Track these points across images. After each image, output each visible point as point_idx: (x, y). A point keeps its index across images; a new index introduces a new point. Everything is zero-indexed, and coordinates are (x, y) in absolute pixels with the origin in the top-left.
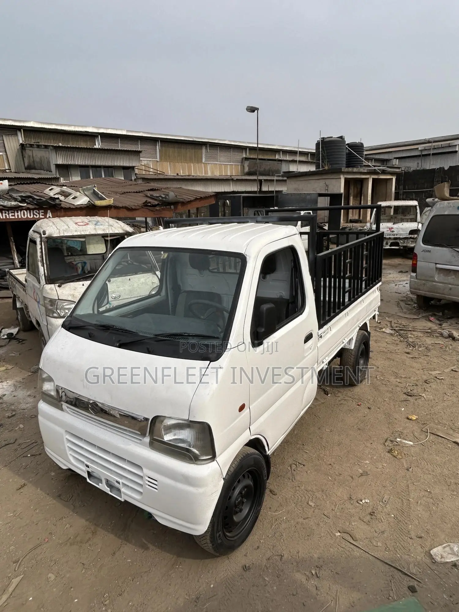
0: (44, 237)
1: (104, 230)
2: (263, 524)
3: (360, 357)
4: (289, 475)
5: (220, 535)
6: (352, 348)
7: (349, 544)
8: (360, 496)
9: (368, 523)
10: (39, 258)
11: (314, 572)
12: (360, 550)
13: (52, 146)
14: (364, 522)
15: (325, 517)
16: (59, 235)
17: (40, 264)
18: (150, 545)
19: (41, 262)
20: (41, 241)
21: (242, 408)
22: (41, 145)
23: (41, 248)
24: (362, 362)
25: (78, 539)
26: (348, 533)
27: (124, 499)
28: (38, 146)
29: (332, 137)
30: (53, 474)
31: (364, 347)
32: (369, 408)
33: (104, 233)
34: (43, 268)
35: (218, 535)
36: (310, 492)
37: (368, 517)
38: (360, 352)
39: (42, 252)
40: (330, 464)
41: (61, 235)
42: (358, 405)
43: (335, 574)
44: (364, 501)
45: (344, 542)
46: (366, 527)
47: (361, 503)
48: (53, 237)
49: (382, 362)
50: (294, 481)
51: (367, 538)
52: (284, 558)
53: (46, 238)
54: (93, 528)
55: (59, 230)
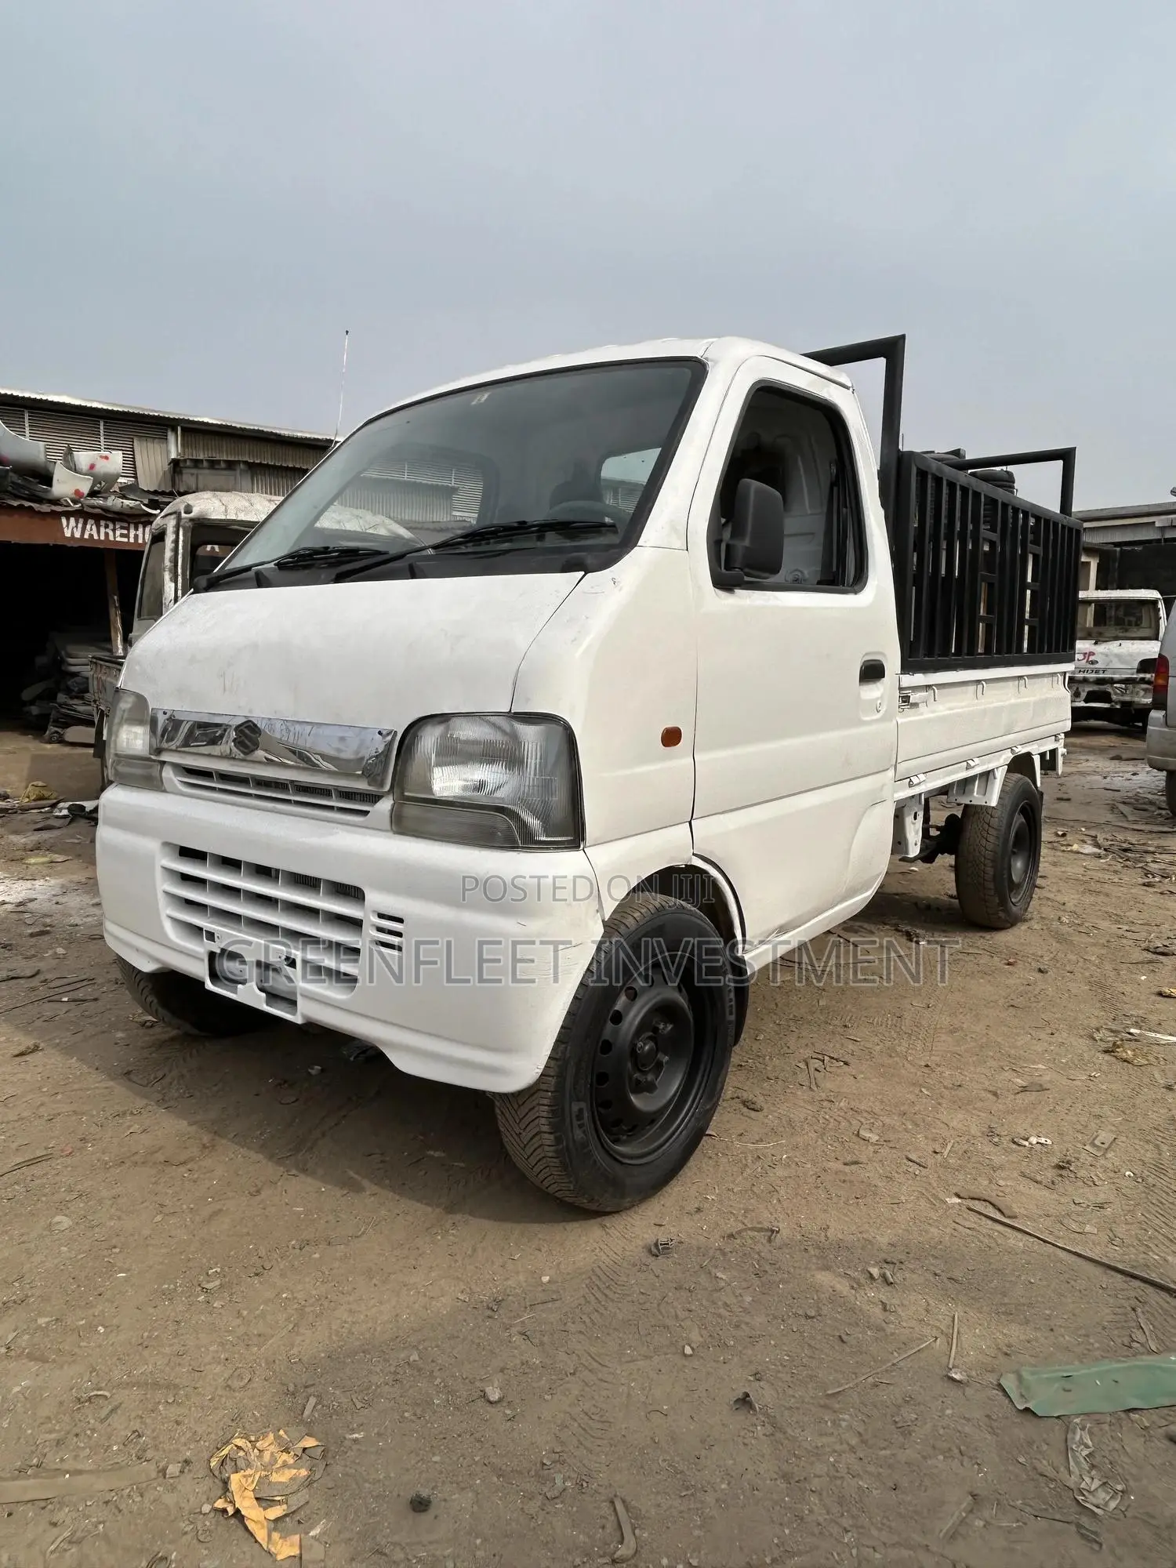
0: (185, 518)
1: (339, 522)
2: (717, 1165)
3: (1014, 853)
4: (802, 1077)
5: (581, 1111)
6: (994, 803)
7: (989, 1222)
8: (1020, 1130)
9: (1051, 1186)
10: (167, 563)
11: (875, 1271)
12: (1028, 1237)
13: (246, 462)
14: (1037, 1182)
15: (911, 1164)
16: (223, 517)
17: (167, 576)
18: (366, 1183)
19: (170, 571)
20: (177, 527)
21: (671, 737)
22: (219, 462)
23: (176, 541)
24: (1018, 865)
25: (160, 1157)
26: (985, 1200)
27: (304, 1016)
28: (213, 464)
29: (933, 452)
30: (120, 1035)
31: (1024, 820)
32: (1040, 971)
33: (337, 527)
34: (173, 585)
35: (575, 1108)
36: (865, 1114)
37: (1051, 1174)
38: (1013, 834)
39: (176, 550)
40: (927, 1066)
41: (228, 517)
42: (1009, 964)
43: (945, 1280)
44: (1034, 1140)
45: (974, 1217)
46: (1046, 1193)
47: (1026, 1143)
48: (209, 519)
49: (1072, 896)
50: (815, 1089)
51: (1048, 1216)
52: (778, 1240)
53: (191, 520)
54: (206, 1139)
55: (226, 507)
